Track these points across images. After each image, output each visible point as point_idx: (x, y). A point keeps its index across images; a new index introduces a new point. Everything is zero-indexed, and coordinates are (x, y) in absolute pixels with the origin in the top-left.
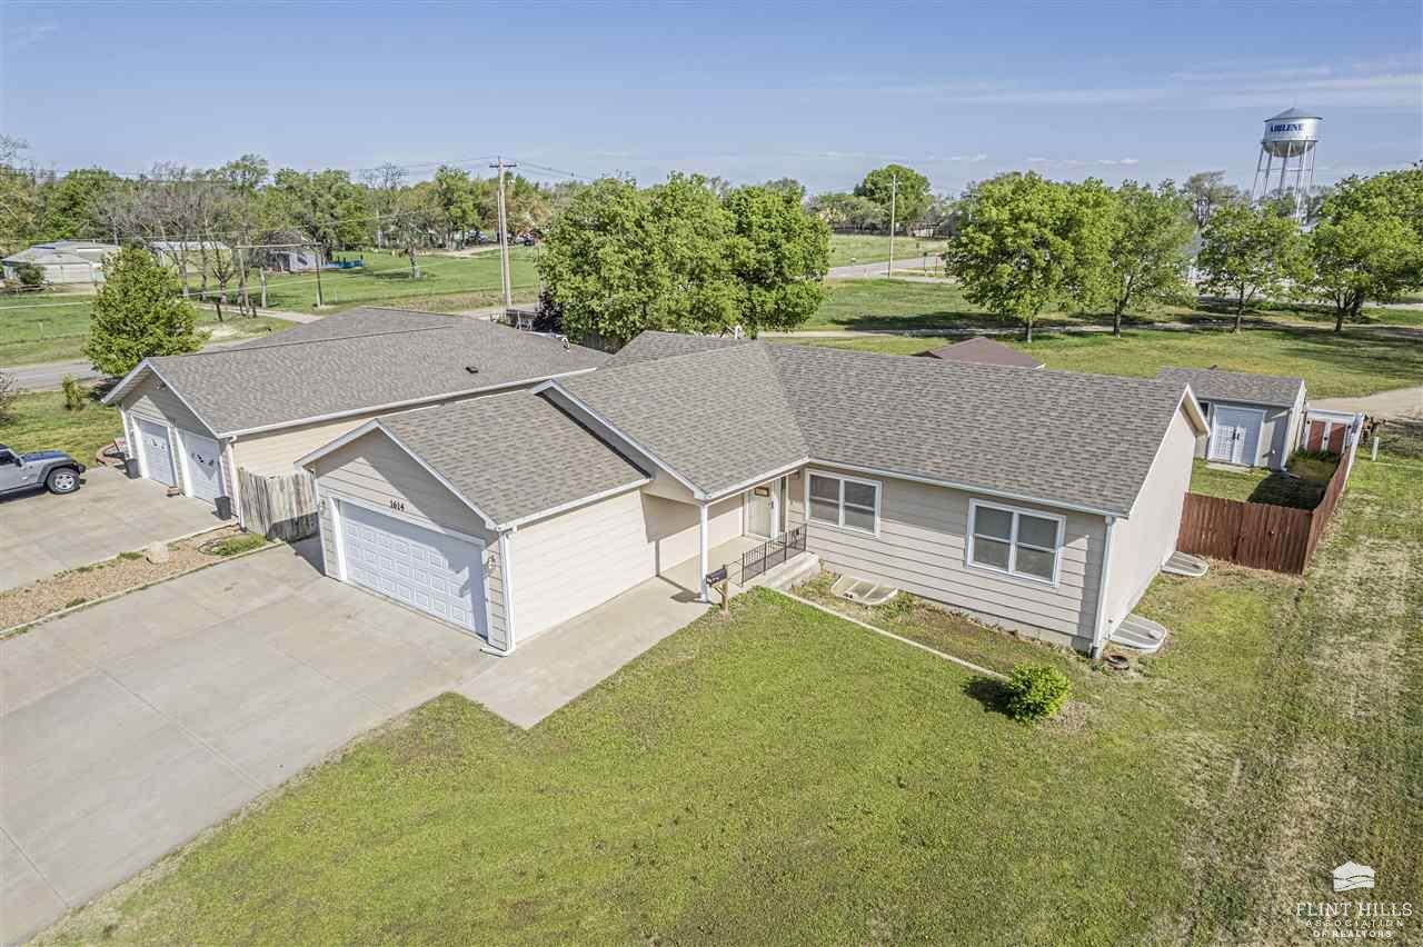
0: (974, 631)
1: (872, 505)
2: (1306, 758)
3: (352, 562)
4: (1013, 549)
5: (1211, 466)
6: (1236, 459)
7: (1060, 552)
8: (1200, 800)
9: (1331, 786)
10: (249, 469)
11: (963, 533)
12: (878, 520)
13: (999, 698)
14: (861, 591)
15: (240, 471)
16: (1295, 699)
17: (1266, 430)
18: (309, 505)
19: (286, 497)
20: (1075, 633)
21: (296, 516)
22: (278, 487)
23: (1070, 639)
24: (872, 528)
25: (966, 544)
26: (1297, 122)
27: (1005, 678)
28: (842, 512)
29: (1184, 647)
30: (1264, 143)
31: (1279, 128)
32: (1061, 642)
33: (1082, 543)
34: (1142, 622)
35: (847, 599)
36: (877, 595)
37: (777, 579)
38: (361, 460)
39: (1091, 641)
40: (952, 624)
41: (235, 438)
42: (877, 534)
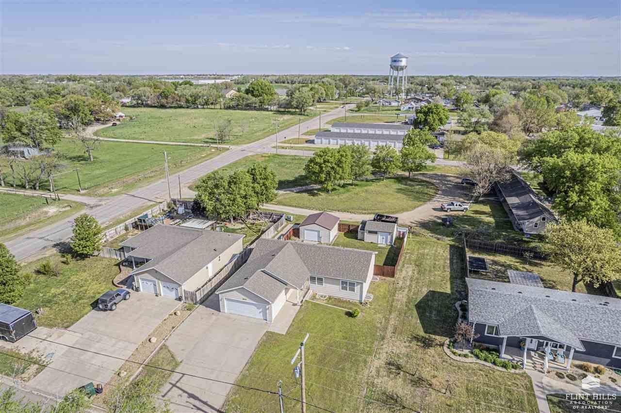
0: (343, 302)
1: (322, 281)
2: (393, 315)
3: (228, 309)
4: (348, 288)
5: (379, 245)
6: (384, 243)
7: (356, 288)
8: (379, 325)
9: (395, 319)
10: (186, 290)
11: (339, 285)
13: (350, 315)
14: (322, 296)
15: (184, 290)
16: (392, 306)
17: (389, 237)
20: (359, 301)
24: (323, 285)
25: (340, 287)
26: (400, 59)
27: (351, 311)
28: (317, 283)
29: (376, 298)
30: (391, 66)
31: (395, 61)
32: (357, 302)
33: (359, 286)
34: (369, 295)
35: (320, 299)
36: (325, 297)
37: (307, 298)
39: (362, 301)
40: (338, 301)
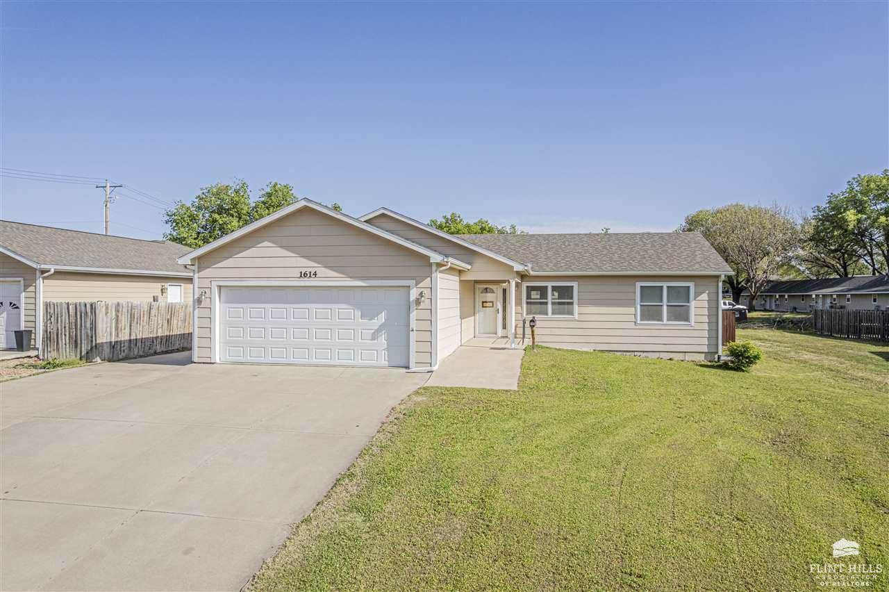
1: (572, 298)
4: (665, 308)
7: (693, 304)
11: (633, 304)
12: (576, 307)
18: (123, 331)
19: (109, 320)
20: (707, 351)
21: (113, 340)
22: (104, 310)
23: (703, 355)
24: (572, 314)
25: (636, 311)
28: (550, 306)
32: (698, 359)
33: (705, 296)
38: (266, 244)
39: (717, 353)
41: (52, 271)
42: (576, 316)
